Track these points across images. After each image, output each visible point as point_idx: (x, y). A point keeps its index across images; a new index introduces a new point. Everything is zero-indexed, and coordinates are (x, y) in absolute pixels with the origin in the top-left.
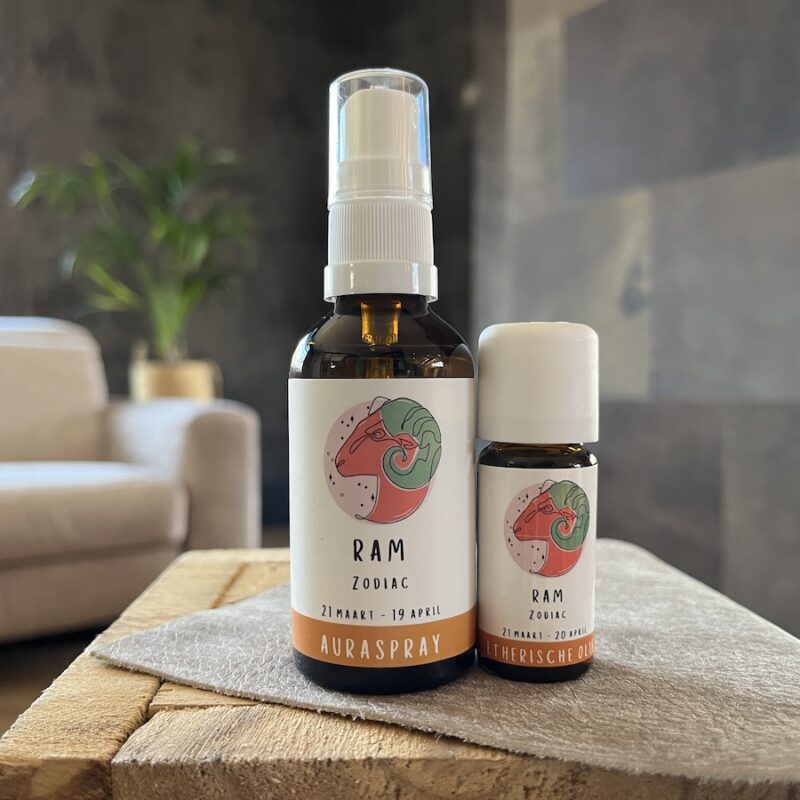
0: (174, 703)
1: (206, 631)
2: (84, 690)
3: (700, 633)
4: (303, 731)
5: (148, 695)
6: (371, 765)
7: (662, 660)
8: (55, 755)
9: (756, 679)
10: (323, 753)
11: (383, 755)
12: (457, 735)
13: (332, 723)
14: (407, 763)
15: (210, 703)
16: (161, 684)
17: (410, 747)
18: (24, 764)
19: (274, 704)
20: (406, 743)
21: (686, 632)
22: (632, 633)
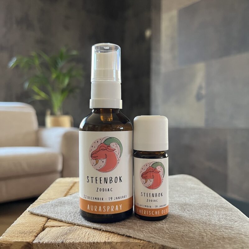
0: (51, 225)
1: (62, 204)
2: (26, 221)
3: (205, 204)
4: (87, 234)
5: (44, 223)
6: (106, 244)
7: (193, 213)
8: (17, 240)
9: (219, 219)
10: (92, 240)
11: (109, 241)
12: (130, 235)
13: (96, 231)
14: (116, 243)
15: (62, 225)
16: (48, 219)
17: (117, 238)
18: (8, 243)
19: (80, 226)
20: (116, 237)
21: (201, 204)
22: (186, 204)
